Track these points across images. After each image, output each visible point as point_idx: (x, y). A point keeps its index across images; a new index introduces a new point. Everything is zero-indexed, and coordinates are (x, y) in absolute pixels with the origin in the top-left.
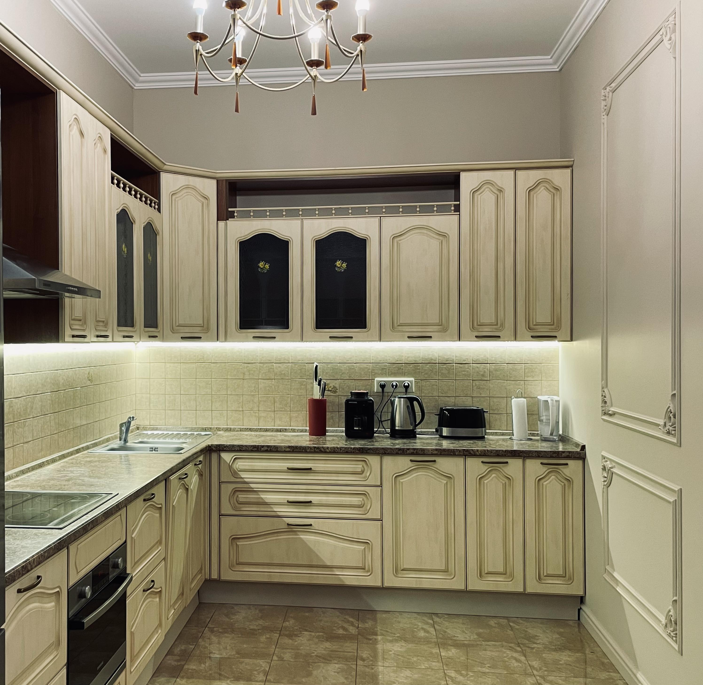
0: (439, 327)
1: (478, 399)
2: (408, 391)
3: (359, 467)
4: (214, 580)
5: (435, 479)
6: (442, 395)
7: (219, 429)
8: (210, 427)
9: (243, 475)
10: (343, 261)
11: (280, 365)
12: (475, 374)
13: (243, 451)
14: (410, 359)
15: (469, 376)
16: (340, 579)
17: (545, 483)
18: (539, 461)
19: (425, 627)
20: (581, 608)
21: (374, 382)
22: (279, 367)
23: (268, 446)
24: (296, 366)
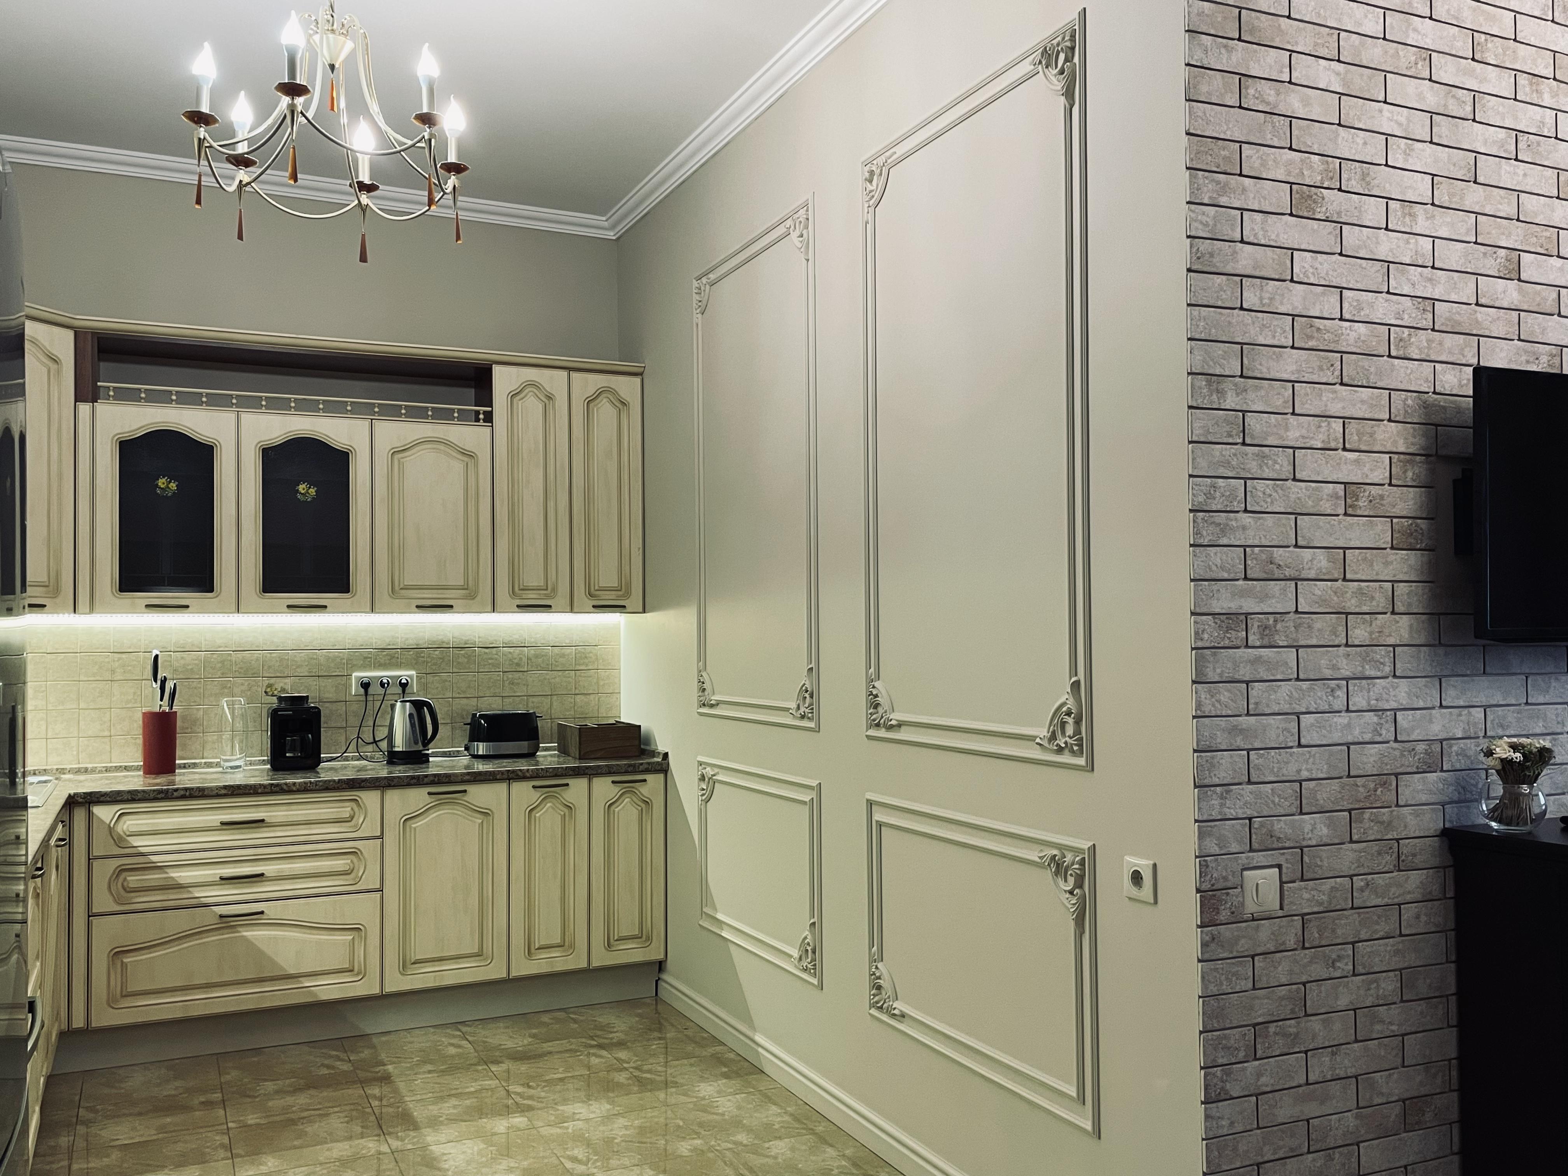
0: (464, 592)
1: (511, 700)
2: (407, 692)
3: (345, 811)
4: (79, 1031)
5: (464, 817)
6: (458, 696)
7: (62, 771)
8: (44, 768)
9: (136, 842)
10: (311, 484)
11: (184, 655)
12: (507, 663)
13: (139, 800)
14: (411, 642)
15: (498, 665)
16: (314, 994)
17: (617, 810)
18: (610, 779)
19: (453, 1041)
20: (659, 979)
21: (350, 679)
22: (182, 658)
23: (186, 789)
24: (215, 656)
